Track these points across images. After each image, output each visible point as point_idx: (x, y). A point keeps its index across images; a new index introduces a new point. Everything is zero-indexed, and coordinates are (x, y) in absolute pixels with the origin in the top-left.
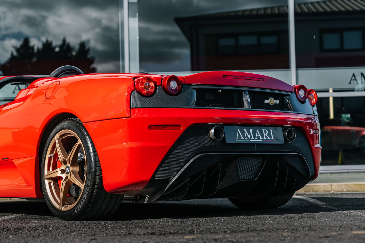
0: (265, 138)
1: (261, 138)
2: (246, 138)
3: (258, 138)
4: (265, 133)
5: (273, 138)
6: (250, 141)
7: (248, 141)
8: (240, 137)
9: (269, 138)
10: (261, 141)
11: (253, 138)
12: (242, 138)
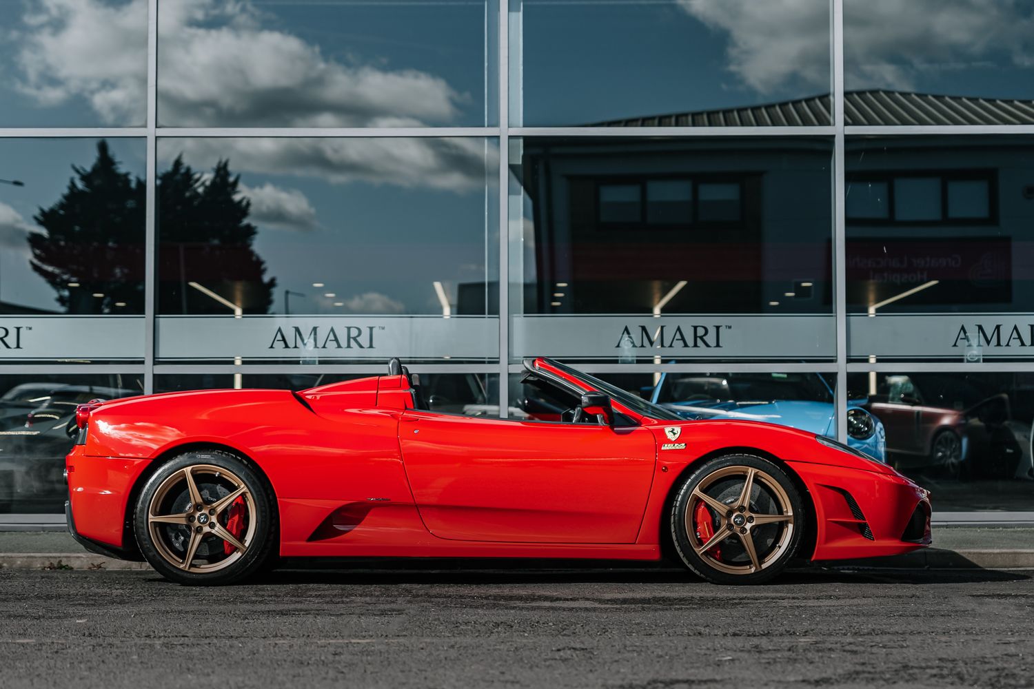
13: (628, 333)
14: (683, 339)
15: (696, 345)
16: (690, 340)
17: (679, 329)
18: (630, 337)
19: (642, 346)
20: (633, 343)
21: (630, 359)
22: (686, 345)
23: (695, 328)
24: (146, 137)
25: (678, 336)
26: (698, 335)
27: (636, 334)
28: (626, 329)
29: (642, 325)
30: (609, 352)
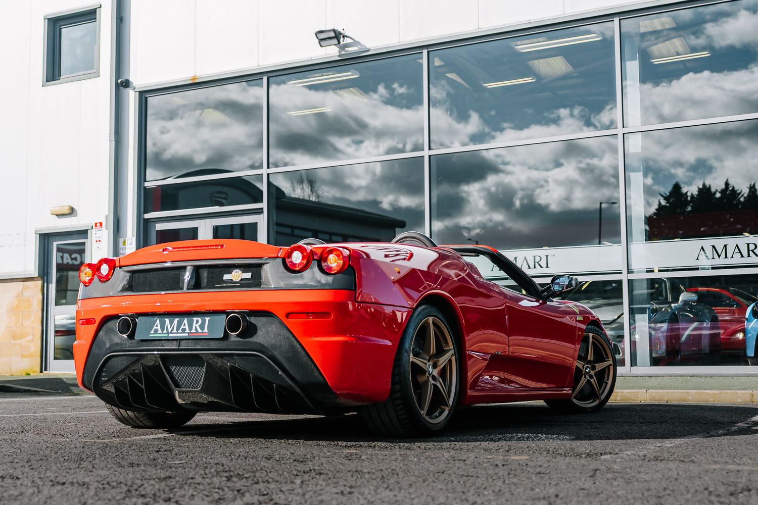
0: (193, 331)
1: (188, 331)
2: (165, 332)
3: (184, 330)
4: (197, 322)
5: (206, 330)
6: (170, 335)
7: (167, 335)
8: (156, 331)
9: (200, 330)
10: (187, 335)
11: (175, 331)
12: (160, 331)
13: (704, 250)
14: (740, 252)
15: (749, 256)
16: (745, 253)
17: (737, 246)
18: (705, 253)
19: (713, 258)
20: (707, 256)
21: (707, 267)
22: (742, 256)
23: (748, 245)
24: (424, 156)
25: (737, 250)
26: (750, 249)
27: (709, 250)
28: (702, 248)
29: (713, 245)
30: (693, 263)
